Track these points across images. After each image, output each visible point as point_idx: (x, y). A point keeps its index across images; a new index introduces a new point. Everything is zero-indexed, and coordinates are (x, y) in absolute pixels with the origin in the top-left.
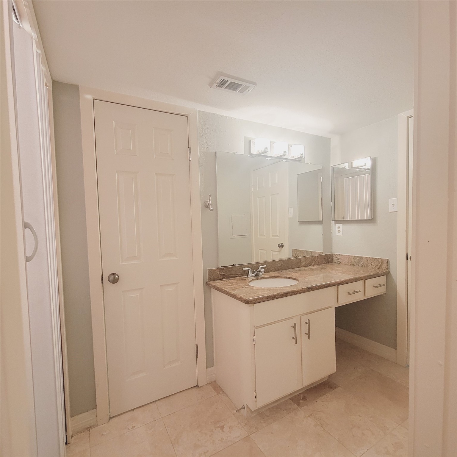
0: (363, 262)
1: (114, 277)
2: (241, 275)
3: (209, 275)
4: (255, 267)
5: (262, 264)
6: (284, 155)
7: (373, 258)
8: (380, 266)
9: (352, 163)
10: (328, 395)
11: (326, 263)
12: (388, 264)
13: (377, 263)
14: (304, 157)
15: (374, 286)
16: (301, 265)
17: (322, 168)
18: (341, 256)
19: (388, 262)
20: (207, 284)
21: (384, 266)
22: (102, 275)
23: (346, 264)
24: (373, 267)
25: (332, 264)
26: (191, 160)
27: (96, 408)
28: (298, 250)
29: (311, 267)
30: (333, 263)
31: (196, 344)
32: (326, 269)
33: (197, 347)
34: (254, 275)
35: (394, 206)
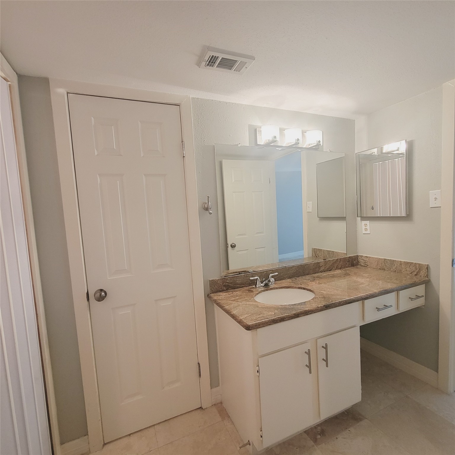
0: (395, 266)
1: (100, 295)
2: (248, 285)
3: (210, 286)
4: (265, 275)
5: (273, 271)
6: (297, 143)
7: (408, 263)
8: (417, 273)
9: (382, 148)
10: (352, 429)
11: (350, 266)
12: (428, 270)
13: (414, 268)
14: (322, 145)
15: (410, 298)
16: (320, 270)
17: (344, 156)
18: (368, 258)
19: (428, 268)
20: (208, 296)
21: (423, 273)
22: (88, 291)
23: (375, 268)
24: (409, 272)
25: (357, 268)
26: (186, 157)
27: (88, 435)
28: (318, 249)
29: (332, 273)
30: (359, 266)
31: (198, 363)
32: (349, 275)
33: (199, 367)
34: (263, 285)
35: (437, 200)
